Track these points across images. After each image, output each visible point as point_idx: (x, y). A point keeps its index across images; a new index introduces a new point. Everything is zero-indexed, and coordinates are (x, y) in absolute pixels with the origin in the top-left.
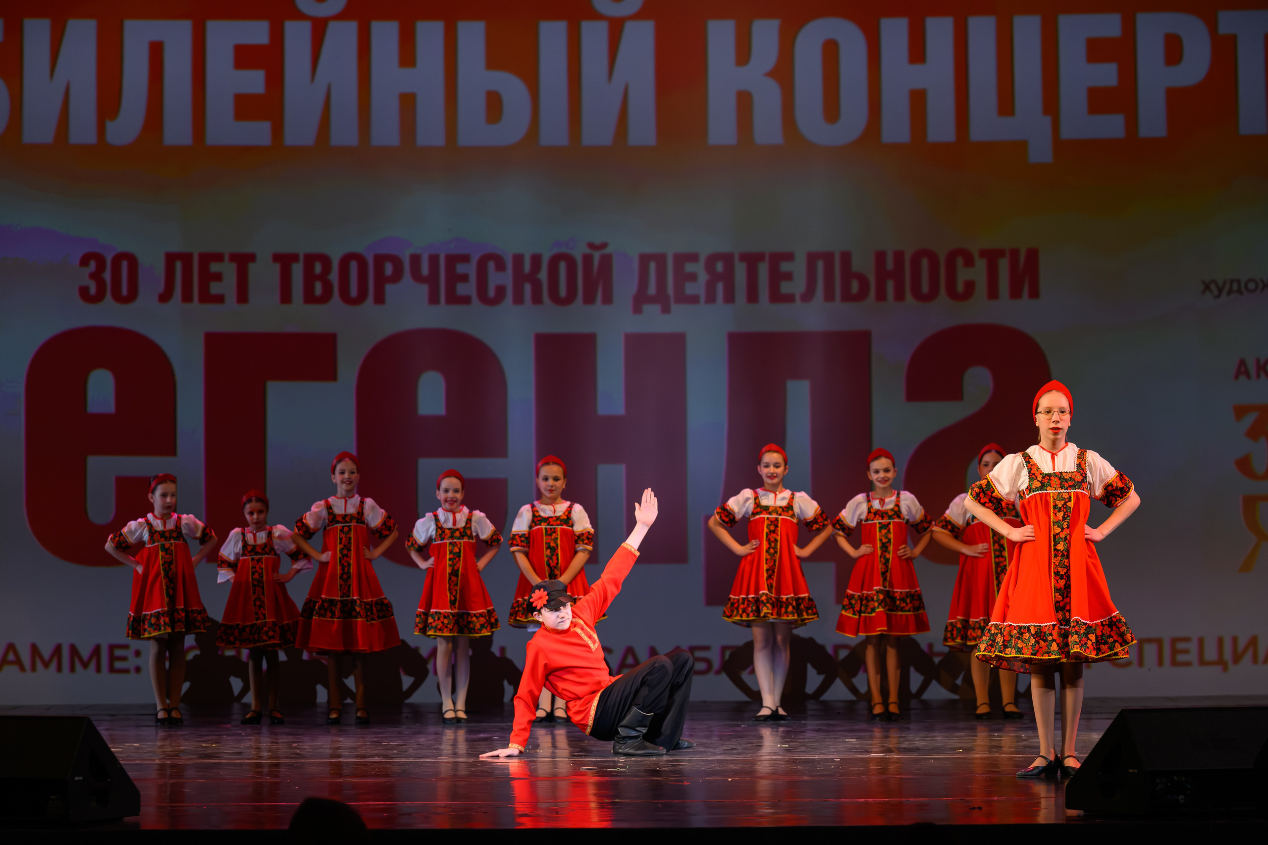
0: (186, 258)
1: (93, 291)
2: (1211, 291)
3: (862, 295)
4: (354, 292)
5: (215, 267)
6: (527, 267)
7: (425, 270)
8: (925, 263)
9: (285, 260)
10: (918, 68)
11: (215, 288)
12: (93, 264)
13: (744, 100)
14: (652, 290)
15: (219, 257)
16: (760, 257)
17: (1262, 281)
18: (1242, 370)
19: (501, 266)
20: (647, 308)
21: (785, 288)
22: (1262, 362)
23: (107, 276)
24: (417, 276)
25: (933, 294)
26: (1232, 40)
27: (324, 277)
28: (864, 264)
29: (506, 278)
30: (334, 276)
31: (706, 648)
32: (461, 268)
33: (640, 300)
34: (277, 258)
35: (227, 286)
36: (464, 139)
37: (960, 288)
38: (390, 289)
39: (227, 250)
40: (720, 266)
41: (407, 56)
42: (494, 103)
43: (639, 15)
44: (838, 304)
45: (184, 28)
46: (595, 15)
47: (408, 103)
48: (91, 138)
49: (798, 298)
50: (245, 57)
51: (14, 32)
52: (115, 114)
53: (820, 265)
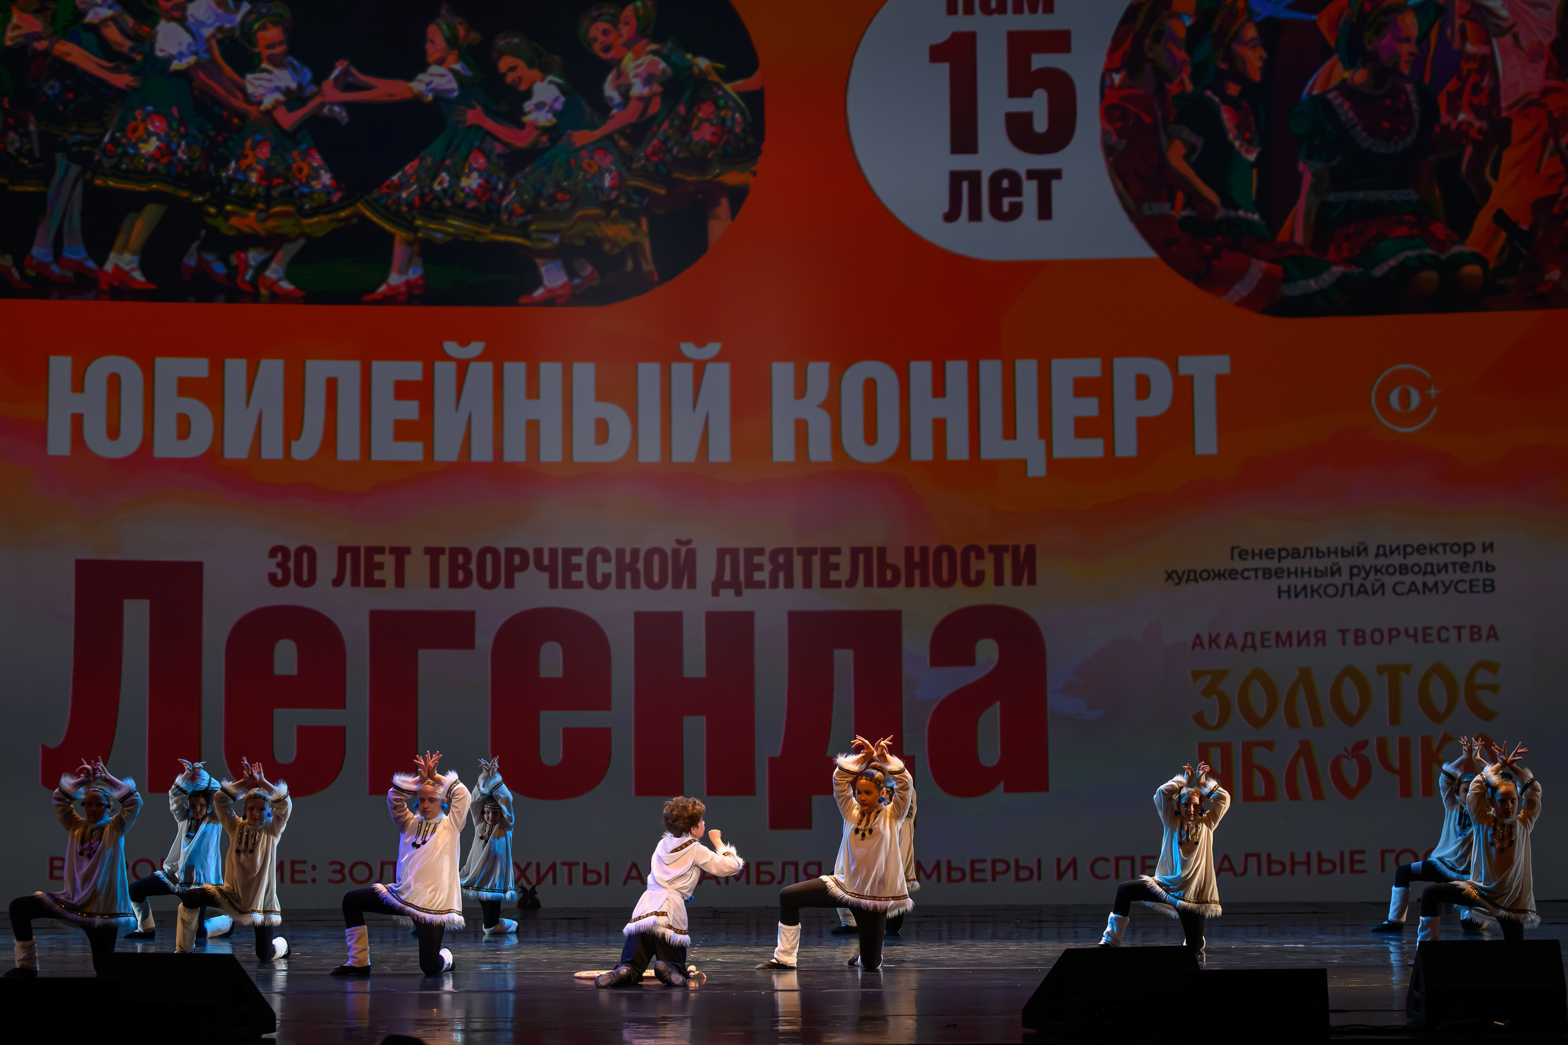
0: (355, 551)
1: (280, 576)
2: (1173, 580)
3: (894, 583)
4: (489, 578)
5: (378, 558)
6: (628, 560)
7: (546, 561)
8: (945, 556)
9: (434, 553)
10: (940, 401)
11: (378, 575)
12: (280, 555)
13: (801, 428)
14: (727, 577)
15: (381, 550)
16: (813, 551)
17: (1213, 571)
18: (1198, 641)
20: (722, 591)
21: (834, 576)
22: (1213, 637)
23: (291, 565)
24: (540, 566)
25: (950, 583)
26: (1190, 379)
27: (465, 567)
28: (896, 557)
29: (611, 568)
30: (473, 566)
31: (771, 863)
32: (575, 560)
33: (718, 586)
34: (428, 551)
35: (387, 574)
36: (579, 456)
37: (973, 577)
38: (518, 576)
39: (388, 544)
40: (781, 559)
41: (533, 390)
42: (602, 431)
43: (717, 359)
44: (875, 590)
45: (355, 366)
46: (682, 358)
47: (533, 427)
48: (278, 454)
49: (843, 584)
50: (403, 390)
51: (217, 369)
52: (298, 437)
53: (861, 557)
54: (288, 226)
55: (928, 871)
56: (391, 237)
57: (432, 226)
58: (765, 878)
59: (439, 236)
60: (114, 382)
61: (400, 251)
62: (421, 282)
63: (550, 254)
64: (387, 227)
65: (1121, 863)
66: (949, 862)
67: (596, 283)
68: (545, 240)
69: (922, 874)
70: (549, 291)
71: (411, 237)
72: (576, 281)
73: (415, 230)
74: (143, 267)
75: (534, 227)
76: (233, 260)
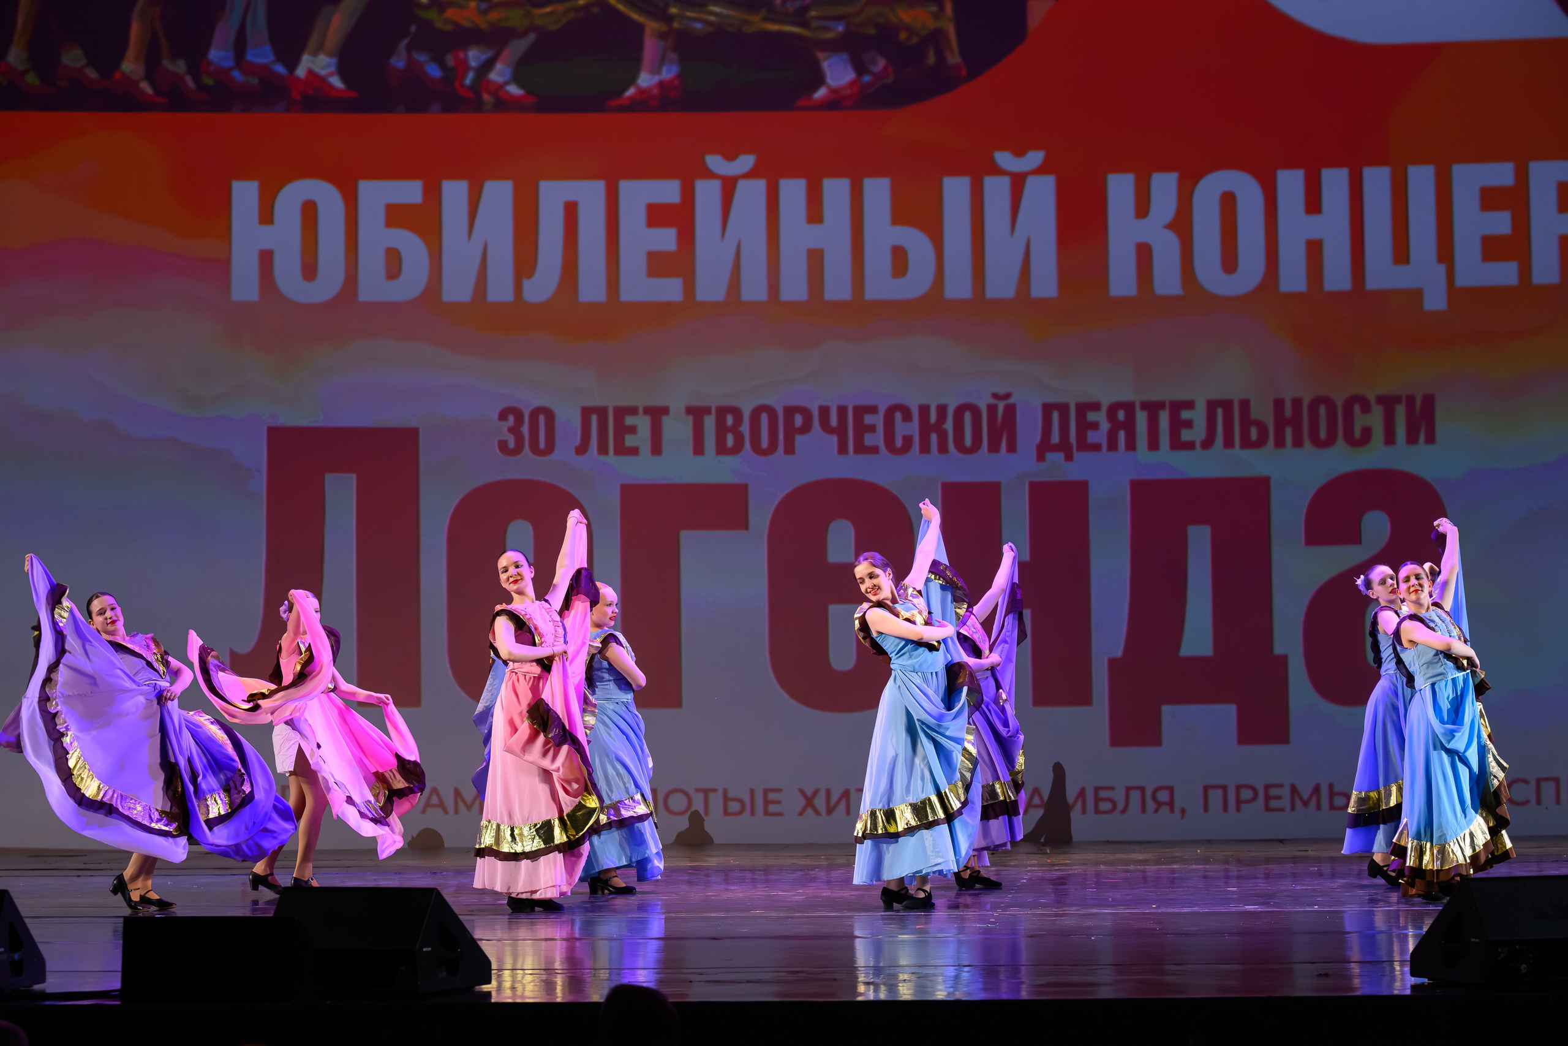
0: (602, 412)
1: (512, 444)
3: (1261, 443)
4: (765, 443)
5: (629, 420)
6: (933, 419)
7: (834, 421)
8: (1322, 410)
9: (697, 413)
10: (1314, 218)
11: (630, 441)
12: (511, 418)
13: (1144, 253)
14: (1055, 438)
15: (633, 411)
16: (1160, 405)
19: (907, 416)
20: (1050, 456)
21: (1186, 435)
23: (525, 429)
24: (826, 427)
25: (1329, 442)
27: (735, 429)
28: (1262, 411)
29: (913, 428)
30: (745, 428)
31: (1112, 788)
32: (868, 419)
33: (1044, 448)
34: (690, 410)
35: (641, 438)
36: (871, 293)
37: (1357, 434)
38: (799, 439)
39: (641, 404)
40: (1121, 415)
41: (815, 213)
42: (900, 258)
43: (1040, 171)
44: (1237, 451)
45: (598, 188)
46: (999, 171)
47: (816, 258)
48: (508, 296)
49: (1198, 445)
50: (657, 215)
51: (433, 193)
52: (531, 273)
53: (1220, 412)
54: (514, 17)
55: (1306, 796)
56: (640, 28)
57: (689, 14)
58: (1105, 806)
59: (699, 26)
60: (310, 211)
61: (650, 46)
62: (676, 82)
63: (833, 46)
64: (635, 16)
65: (1543, 785)
66: (1331, 786)
67: (889, 80)
68: (827, 29)
69: (1298, 803)
70: (834, 91)
71: (664, 28)
72: (867, 78)
73: (669, 19)
74: (343, 71)
75: (813, 13)
76: (450, 61)
